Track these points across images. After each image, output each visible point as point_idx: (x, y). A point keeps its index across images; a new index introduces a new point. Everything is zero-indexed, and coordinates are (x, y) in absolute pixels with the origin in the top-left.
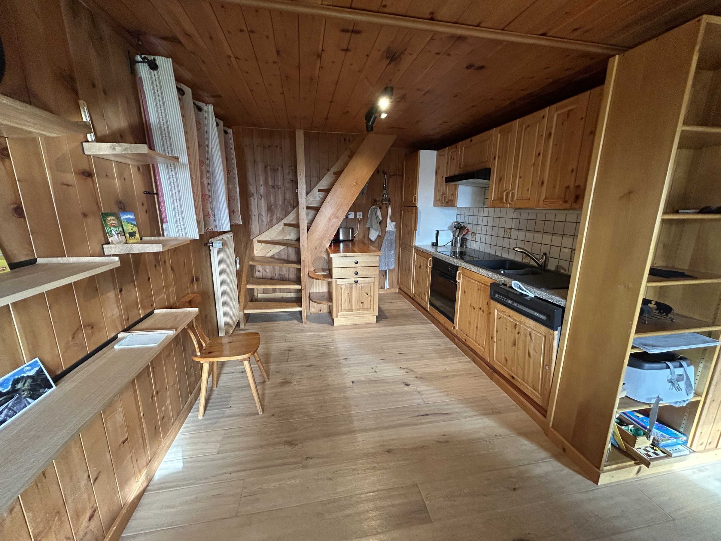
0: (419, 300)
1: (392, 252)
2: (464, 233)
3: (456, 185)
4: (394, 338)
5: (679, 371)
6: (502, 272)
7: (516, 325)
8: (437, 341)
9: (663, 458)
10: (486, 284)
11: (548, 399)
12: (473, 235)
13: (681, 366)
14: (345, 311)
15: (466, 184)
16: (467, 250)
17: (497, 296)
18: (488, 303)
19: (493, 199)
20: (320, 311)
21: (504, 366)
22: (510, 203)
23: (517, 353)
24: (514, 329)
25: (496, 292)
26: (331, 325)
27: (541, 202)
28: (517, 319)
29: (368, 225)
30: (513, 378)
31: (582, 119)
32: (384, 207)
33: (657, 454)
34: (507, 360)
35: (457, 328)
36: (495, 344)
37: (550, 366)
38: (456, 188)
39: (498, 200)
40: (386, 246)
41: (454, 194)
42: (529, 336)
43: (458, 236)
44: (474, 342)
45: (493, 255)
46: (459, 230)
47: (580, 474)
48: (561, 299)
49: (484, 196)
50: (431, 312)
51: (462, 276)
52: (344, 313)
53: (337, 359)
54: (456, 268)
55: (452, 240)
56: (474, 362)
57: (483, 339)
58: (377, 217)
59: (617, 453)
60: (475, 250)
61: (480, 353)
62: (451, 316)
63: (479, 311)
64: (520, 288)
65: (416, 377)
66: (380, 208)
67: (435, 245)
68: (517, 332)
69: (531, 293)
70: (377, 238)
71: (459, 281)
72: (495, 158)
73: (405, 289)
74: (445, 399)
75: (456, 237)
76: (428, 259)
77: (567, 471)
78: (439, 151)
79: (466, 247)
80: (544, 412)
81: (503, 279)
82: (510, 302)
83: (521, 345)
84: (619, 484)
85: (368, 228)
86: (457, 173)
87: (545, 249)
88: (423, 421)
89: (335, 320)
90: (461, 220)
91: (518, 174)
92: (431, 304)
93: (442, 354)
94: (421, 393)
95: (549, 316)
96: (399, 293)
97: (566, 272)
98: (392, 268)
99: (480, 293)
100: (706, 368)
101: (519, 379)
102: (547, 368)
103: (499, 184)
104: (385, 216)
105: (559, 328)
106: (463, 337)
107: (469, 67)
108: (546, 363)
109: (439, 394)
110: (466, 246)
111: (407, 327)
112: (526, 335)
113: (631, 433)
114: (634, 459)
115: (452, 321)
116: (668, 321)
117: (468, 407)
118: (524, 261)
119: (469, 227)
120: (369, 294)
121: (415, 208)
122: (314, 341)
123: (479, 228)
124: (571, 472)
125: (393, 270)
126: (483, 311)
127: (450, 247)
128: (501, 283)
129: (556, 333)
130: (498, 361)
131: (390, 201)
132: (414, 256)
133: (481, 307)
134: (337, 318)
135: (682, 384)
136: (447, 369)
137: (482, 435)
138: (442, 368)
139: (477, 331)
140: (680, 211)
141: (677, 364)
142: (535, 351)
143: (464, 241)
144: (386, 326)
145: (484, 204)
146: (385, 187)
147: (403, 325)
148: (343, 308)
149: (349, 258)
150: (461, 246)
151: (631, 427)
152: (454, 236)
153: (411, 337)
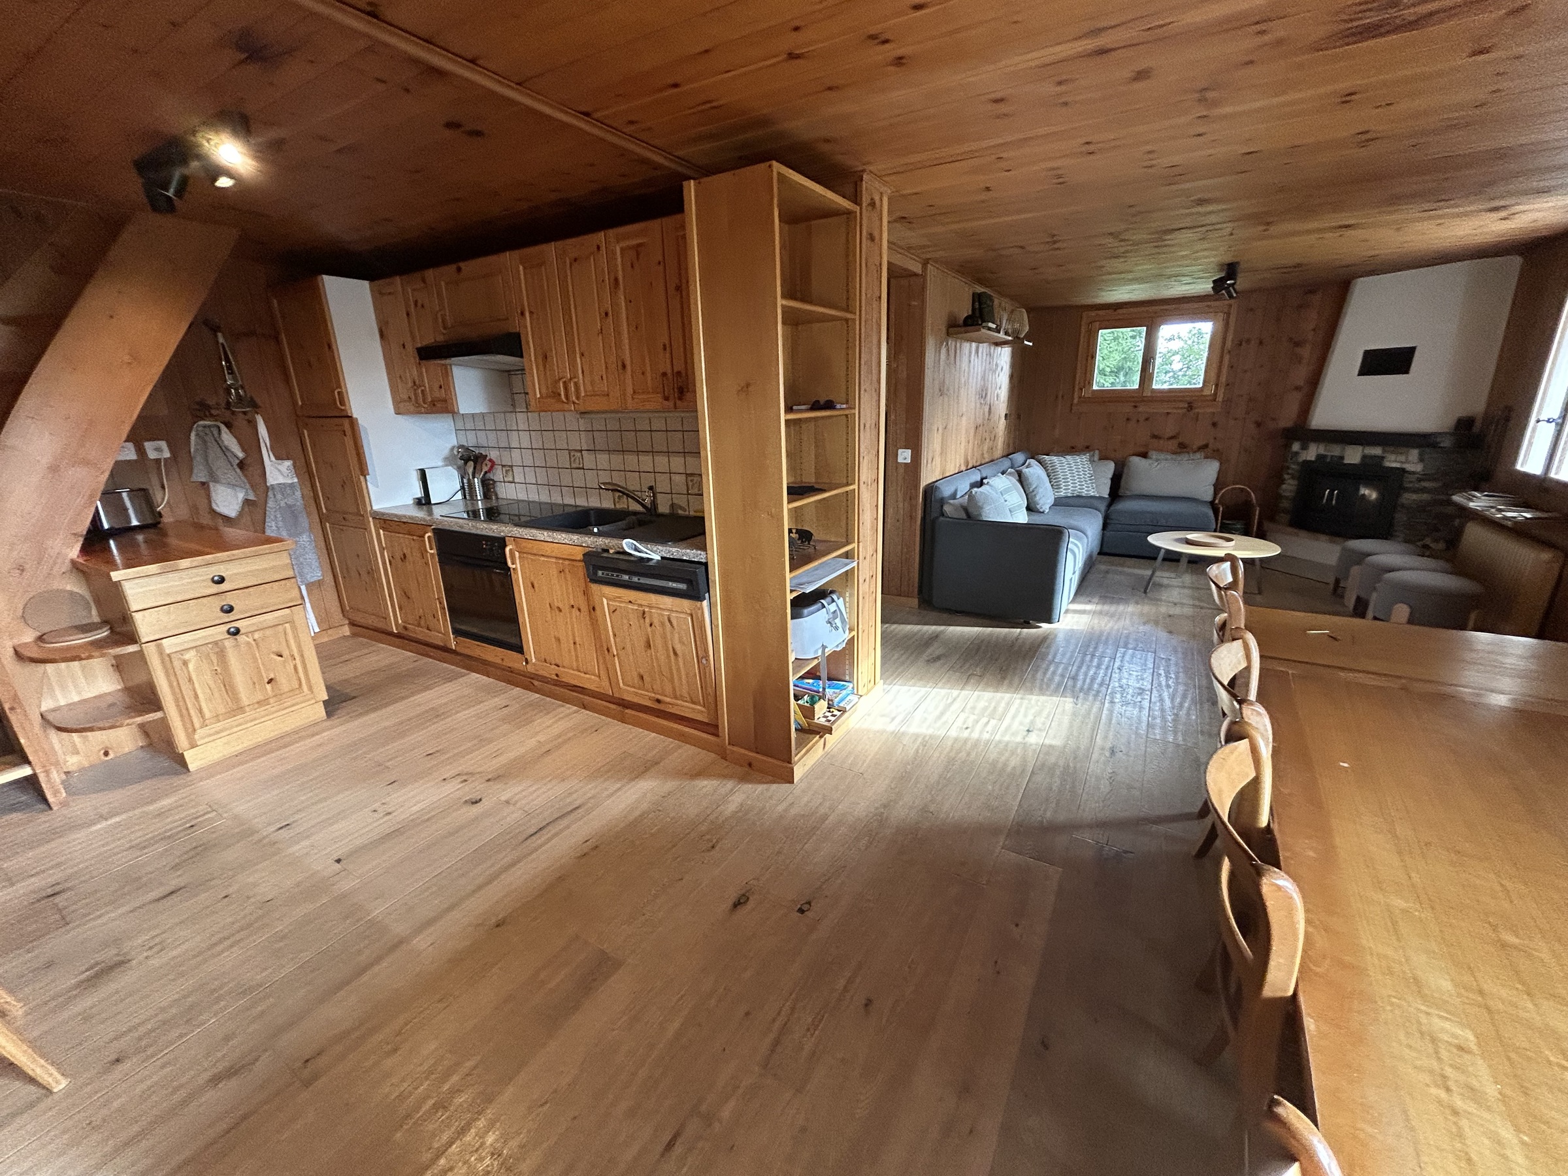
0: (420, 633)
1: (305, 538)
2: (485, 469)
3: (445, 365)
4: (399, 731)
5: (833, 607)
6: (596, 530)
7: (644, 613)
8: (498, 701)
9: (841, 716)
10: (573, 558)
11: (713, 705)
12: (507, 471)
13: (833, 601)
14: (217, 718)
15: (466, 365)
16: (501, 502)
17: (600, 573)
18: (586, 593)
19: (538, 396)
20: (106, 754)
21: (639, 689)
22: (574, 403)
23: (656, 656)
24: (642, 621)
25: (597, 568)
26: (176, 774)
27: (629, 400)
28: (644, 603)
29: (200, 475)
30: (658, 701)
31: (659, 263)
32: (240, 422)
33: (834, 716)
34: (642, 677)
35: (534, 661)
36: (616, 658)
37: (707, 657)
38: (447, 373)
39: (548, 396)
40: (280, 524)
41: (446, 384)
42: (667, 623)
43: (474, 477)
44: (576, 673)
45: (560, 505)
46: (471, 464)
47: (774, 782)
48: (699, 552)
49: (511, 390)
50: (460, 650)
51: (517, 554)
52: (219, 726)
53: (256, 837)
54: (502, 542)
55: (463, 488)
56: (585, 708)
57: (590, 657)
58: (225, 450)
59: (802, 735)
60: (518, 501)
61: (592, 687)
62: (513, 640)
63: (570, 613)
64: (636, 549)
65: (488, 780)
66: (229, 426)
67: (424, 502)
68: (648, 625)
69: (654, 553)
70: (243, 508)
71: (514, 566)
72: (522, 314)
73: (371, 621)
74: (559, 789)
75: (469, 480)
76: (423, 536)
77: (761, 788)
78: (377, 283)
79: (497, 498)
80: (712, 728)
81: (601, 542)
82: (626, 577)
83: (659, 642)
84: (812, 769)
85: (203, 484)
86: (440, 338)
87: (648, 480)
88: (539, 842)
89: (189, 756)
90: (470, 440)
91: (577, 349)
92: (457, 632)
93: (521, 719)
94: (513, 801)
95: (689, 582)
96: (354, 635)
97: (687, 513)
98: (315, 579)
99: (565, 578)
100: (851, 595)
101: (668, 700)
102: (704, 661)
103: (545, 367)
104: (251, 445)
105: (707, 595)
106: (549, 672)
107: (450, 125)
108: (700, 656)
109: (549, 786)
110: (496, 495)
111: (418, 698)
112: (663, 624)
113: (808, 705)
114: (818, 733)
115: (519, 649)
116: (811, 550)
117: (605, 780)
118: (618, 506)
119: (493, 454)
120: (286, 653)
121: (346, 422)
122: (140, 834)
123: (516, 454)
124: (765, 786)
125: (319, 583)
126: (579, 610)
127: (461, 503)
128: (599, 550)
129: (705, 603)
130: (628, 686)
131: (254, 405)
132: (377, 537)
133: (572, 603)
134: (193, 745)
135: (838, 621)
136: (542, 740)
137: (645, 806)
138: (532, 743)
139: (575, 649)
140: (795, 407)
141: (829, 599)
142: (683, 643)
143: (488, 485)
144: (361, 715)
145: (514, 405)
146: (230, 368)
147: (403, 698)
148: (207, 714)
149: (186, 572)
150: (486, 496)
151: (806, 697)
152: (462, 478)
153: (436, 714)
